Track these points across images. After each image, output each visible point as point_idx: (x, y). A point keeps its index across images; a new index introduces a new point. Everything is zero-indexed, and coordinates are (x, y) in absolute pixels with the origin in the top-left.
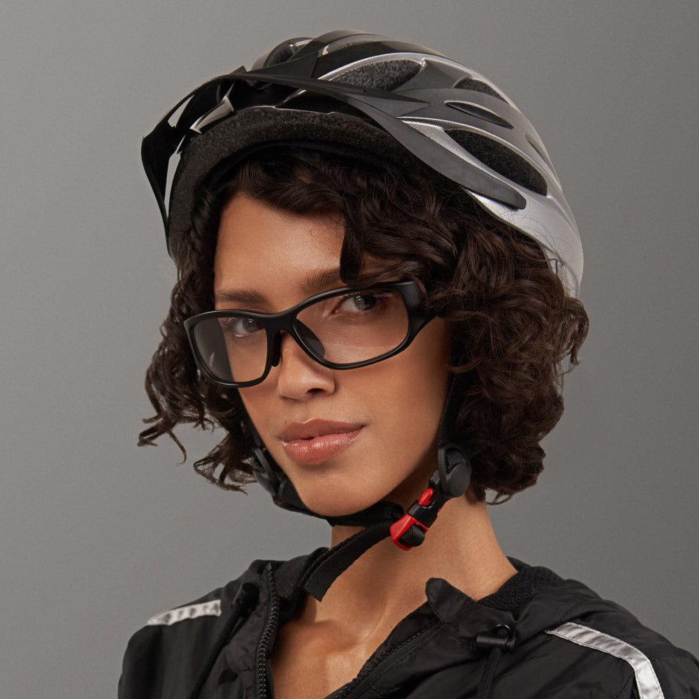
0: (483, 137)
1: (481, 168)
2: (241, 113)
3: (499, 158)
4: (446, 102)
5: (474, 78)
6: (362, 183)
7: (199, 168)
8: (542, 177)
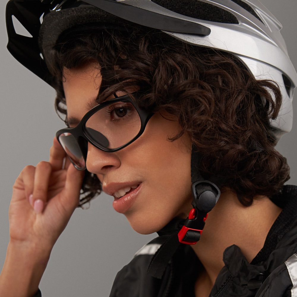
8: (230, 13)
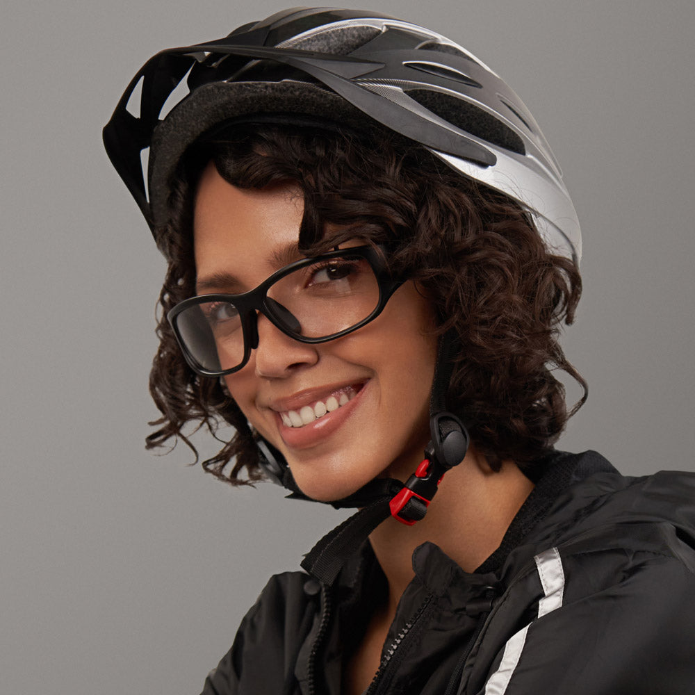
0: (445, 95)
1: (444, 126)
2: (196, 92)
3: (468, 117)
4: (404, 63)
5: (443, 43)
6: (320, 152)
7: (168, 157)
8: (517, 135)
